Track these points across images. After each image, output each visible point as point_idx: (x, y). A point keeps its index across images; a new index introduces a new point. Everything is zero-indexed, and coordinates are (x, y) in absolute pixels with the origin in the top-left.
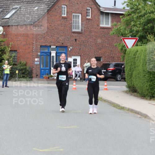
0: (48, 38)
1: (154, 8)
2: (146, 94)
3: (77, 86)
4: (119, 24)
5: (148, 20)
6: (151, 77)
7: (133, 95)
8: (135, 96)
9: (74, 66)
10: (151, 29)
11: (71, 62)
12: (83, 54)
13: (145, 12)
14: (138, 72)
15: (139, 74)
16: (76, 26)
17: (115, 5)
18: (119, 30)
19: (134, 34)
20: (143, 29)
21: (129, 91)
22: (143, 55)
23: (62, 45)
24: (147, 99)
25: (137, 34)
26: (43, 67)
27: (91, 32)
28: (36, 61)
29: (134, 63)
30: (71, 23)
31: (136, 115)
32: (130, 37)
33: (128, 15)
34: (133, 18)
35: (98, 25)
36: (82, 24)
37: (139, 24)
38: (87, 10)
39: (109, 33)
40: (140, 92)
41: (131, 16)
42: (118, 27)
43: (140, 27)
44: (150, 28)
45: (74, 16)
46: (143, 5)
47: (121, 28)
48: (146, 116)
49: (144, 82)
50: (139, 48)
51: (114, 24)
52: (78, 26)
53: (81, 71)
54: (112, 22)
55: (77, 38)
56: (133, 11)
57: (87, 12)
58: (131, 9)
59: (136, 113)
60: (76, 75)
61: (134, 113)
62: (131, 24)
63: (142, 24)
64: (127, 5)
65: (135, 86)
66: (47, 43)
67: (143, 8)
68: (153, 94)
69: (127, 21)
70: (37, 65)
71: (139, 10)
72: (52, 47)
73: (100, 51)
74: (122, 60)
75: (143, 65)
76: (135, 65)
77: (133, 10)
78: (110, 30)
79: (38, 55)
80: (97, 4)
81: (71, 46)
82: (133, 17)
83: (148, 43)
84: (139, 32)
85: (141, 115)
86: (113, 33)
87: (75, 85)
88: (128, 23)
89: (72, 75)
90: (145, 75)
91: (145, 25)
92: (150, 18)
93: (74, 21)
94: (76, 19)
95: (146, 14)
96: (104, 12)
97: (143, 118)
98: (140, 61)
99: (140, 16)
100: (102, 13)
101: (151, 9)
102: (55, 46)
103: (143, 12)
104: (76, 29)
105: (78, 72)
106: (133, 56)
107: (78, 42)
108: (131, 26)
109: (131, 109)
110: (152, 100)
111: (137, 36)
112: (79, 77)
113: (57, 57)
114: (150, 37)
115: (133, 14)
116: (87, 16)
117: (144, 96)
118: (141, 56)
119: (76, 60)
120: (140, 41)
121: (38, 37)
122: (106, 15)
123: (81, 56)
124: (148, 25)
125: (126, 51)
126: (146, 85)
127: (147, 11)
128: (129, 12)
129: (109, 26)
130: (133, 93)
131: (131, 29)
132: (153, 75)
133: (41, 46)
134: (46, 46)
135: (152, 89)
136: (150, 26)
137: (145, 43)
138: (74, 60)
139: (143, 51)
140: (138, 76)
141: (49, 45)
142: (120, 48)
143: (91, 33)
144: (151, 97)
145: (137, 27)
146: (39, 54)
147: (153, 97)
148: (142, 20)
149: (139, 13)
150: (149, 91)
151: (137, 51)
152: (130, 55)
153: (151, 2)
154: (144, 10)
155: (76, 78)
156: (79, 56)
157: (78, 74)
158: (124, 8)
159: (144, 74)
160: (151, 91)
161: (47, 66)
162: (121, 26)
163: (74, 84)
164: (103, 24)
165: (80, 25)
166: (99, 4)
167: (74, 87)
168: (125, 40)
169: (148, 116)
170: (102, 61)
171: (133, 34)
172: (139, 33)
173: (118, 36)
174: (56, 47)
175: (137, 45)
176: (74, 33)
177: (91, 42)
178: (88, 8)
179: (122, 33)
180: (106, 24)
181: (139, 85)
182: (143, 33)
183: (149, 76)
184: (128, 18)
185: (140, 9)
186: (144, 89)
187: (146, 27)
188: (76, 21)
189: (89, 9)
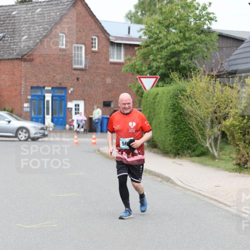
0: (41, 76)
1: (179, 37)
2: (169, 150)
3: (79, 139)
4: (134, 58)
5: (172, 53)
6: (175, 128)
7: (153, 151)
8: (154, 152)
9: (76, 114)
10: (176, 64)
11: (71, 109)
12: (87, 98)
13: (168, 42)
14: (159, 121)
15: (159, 124)
16: (78, 60)
17: (129, 33)
18: (133, 67)
19: (154, 72)
20: (165, 65)
21: (148, 147)
22: (164, 99)
23: (59, 86)
24: (170, 157)
25: (157, 72)
26: (35, 114)
27: (97, 68)
28: (26, 107)
29: (154, 109)
30: (72, 57)
31: (155, 178)
32: (148, 75)
33: (146, 46)
34: (152, 50)
35: (107, 59)
36: (86, 58)
37: (161, 58)
38: (92, 39)
39: (121, 70)
40: (162, 148)
41: (149, 48)
42: (133, 62)
43: (161, 62)
44: (174, 64)
45: (75, 47)
46: (165, 33)
47: (137, 63)
48: (168, 180)
49: (167, 135)
50: (160, 89)
51: (127, 58)
52: (81, 61)
53: (85, 121)
54: (126, 55)
55: (80, 77)
56: (152, 42)
57: (92, 43)
58: (150, 38)
59: (155, 175)
60: (79, 125)
61: (153, 175)
62: (149, 58)
63: (164, 58)
64: (145, 33)
65: (155, 139)
66: (40, 84)
67: (165, 37)
68: (179, 150)
69: (145, 54)
70: (26, 112)
71: (160, 40)
72: (46, 88)
73: (110, 94)
74: (138, 105)
75: (165, 112)
76: (154, 112)
77: (153, 39)
78: (122, 66)
79: (28, 99)
80: (106, 31)
81: (72, 87)
82: (152, 48)
83: (172, 83)
84: (160, 68)
85: (163, 178)
86: (126, 69)
87: (76, 139)
88: (145, 57)
89: (73, 126)
90: (168, 126)
91: (167, 60)
92: (174, 50)
93: (75, 54)
94: (78, 51)
95: (170, 45)
96: (115, 43)
97: (165, 183)
98: (161, 106)
99: (161, 48)
100: (112, 44)
101: (176, 39)
102: (50, 86)
103: (165, 42)
104: (78, 64)
105: (81, 121)
106: (152, 99)
107: (80, 81)
108: (149, 60)
109: (149, 170)
110: (177, 157)
111: (157, 74)
112: (82, 127)
113: (53, 101)
114: (174, 76)
115: (152, 45)
116: (92, 47)
117: (167, 153)
118: (162, 100)
119: (78, 105)
120: (161, 81)
121: (28, 75)
122: (117, 46)
123: (84, 100)
124: (172, 60)
125: (143, 94)
126: (170, 139)
127: (170, 40)
128: (146, 42)
129: (122, 60)
130: (152, 150)
131: (150, 65)
132: (178, 125)
133: (32, 88)
134: (38, 87)
135: (177, 144)
136: (174, 61)
137: (167, 83)
138: (76, 105)
139: (165, 94)
140: (158, 126)
141: (42, 86)
142: (135, 89)
143: (98, 70)
144: (176, 154)
145: (157, 62)
146: (29, 97)
147: (179, 154)
148: (165, 53)
149: (160, 44)
150: (173, 146)
151: (158, 94)
152: (148, 99)
153: (175, 29)
154: (167, 39)
155: (78, 130)
156: (82, 100)
157: (81, 124)
158: (140, 37)
159: (166, 125)
160: (176, 146)
161: (39, 114)
162: (137, 60)
163: (76, 137)
164: (114, 58)
165: (83, 59)
166: (108, 32)
167: (76, 141)
168: (142, 79)
169: (171, 180)
170: (112, 106)
171: (152, 71)
172: (161, 71)
173: (133, 74)
174: (52, 88)
175: (157, 86)
176: (76, 69)
177: (98, 81)
178: (94, 37)
179: (138, 70)
180: (117, 58)
181: (160, 138)
182: (166, 70)
183: (173, 127)
184: (145, 50)
185: (161, 38)
186: (166, 144)
187: (169, 62)
188: (78, 54)
189: (95, 39)
